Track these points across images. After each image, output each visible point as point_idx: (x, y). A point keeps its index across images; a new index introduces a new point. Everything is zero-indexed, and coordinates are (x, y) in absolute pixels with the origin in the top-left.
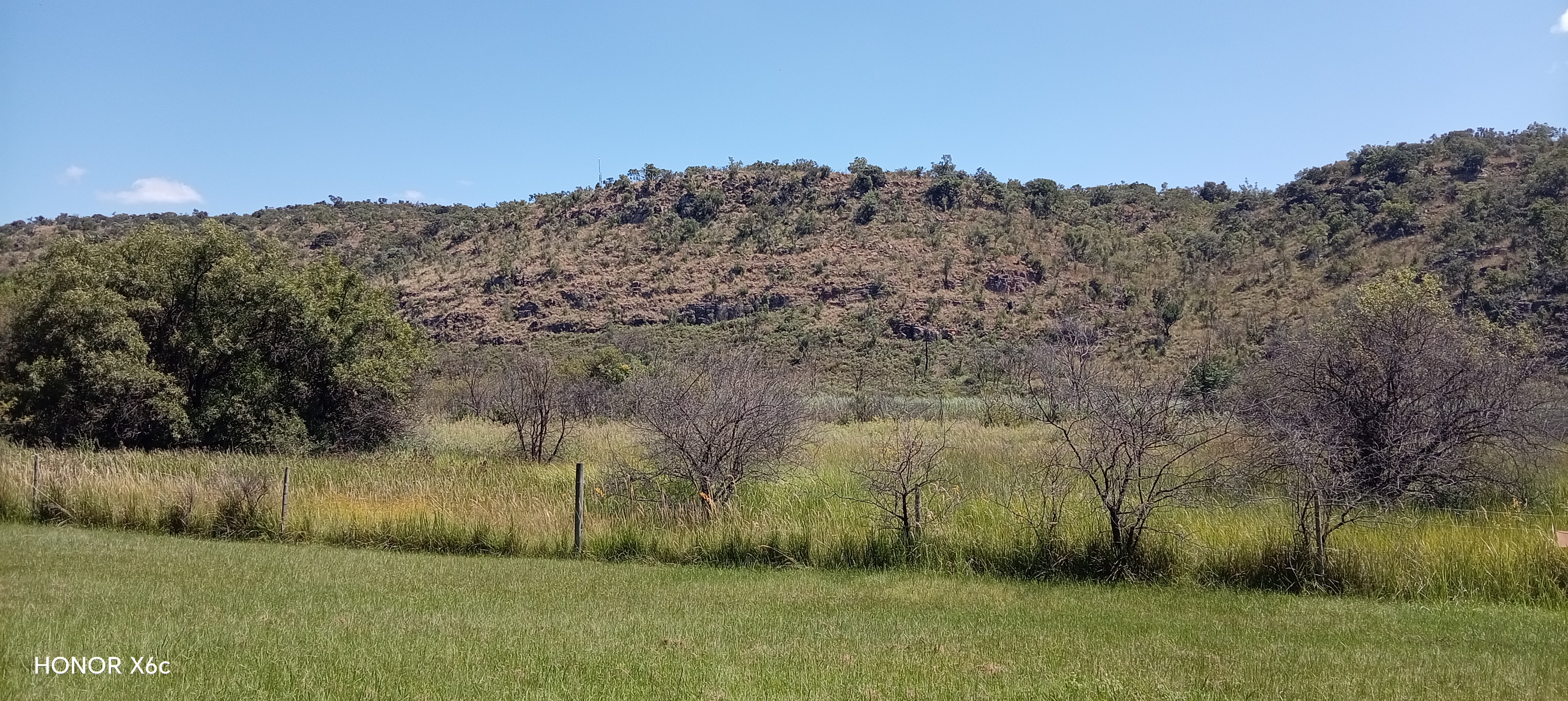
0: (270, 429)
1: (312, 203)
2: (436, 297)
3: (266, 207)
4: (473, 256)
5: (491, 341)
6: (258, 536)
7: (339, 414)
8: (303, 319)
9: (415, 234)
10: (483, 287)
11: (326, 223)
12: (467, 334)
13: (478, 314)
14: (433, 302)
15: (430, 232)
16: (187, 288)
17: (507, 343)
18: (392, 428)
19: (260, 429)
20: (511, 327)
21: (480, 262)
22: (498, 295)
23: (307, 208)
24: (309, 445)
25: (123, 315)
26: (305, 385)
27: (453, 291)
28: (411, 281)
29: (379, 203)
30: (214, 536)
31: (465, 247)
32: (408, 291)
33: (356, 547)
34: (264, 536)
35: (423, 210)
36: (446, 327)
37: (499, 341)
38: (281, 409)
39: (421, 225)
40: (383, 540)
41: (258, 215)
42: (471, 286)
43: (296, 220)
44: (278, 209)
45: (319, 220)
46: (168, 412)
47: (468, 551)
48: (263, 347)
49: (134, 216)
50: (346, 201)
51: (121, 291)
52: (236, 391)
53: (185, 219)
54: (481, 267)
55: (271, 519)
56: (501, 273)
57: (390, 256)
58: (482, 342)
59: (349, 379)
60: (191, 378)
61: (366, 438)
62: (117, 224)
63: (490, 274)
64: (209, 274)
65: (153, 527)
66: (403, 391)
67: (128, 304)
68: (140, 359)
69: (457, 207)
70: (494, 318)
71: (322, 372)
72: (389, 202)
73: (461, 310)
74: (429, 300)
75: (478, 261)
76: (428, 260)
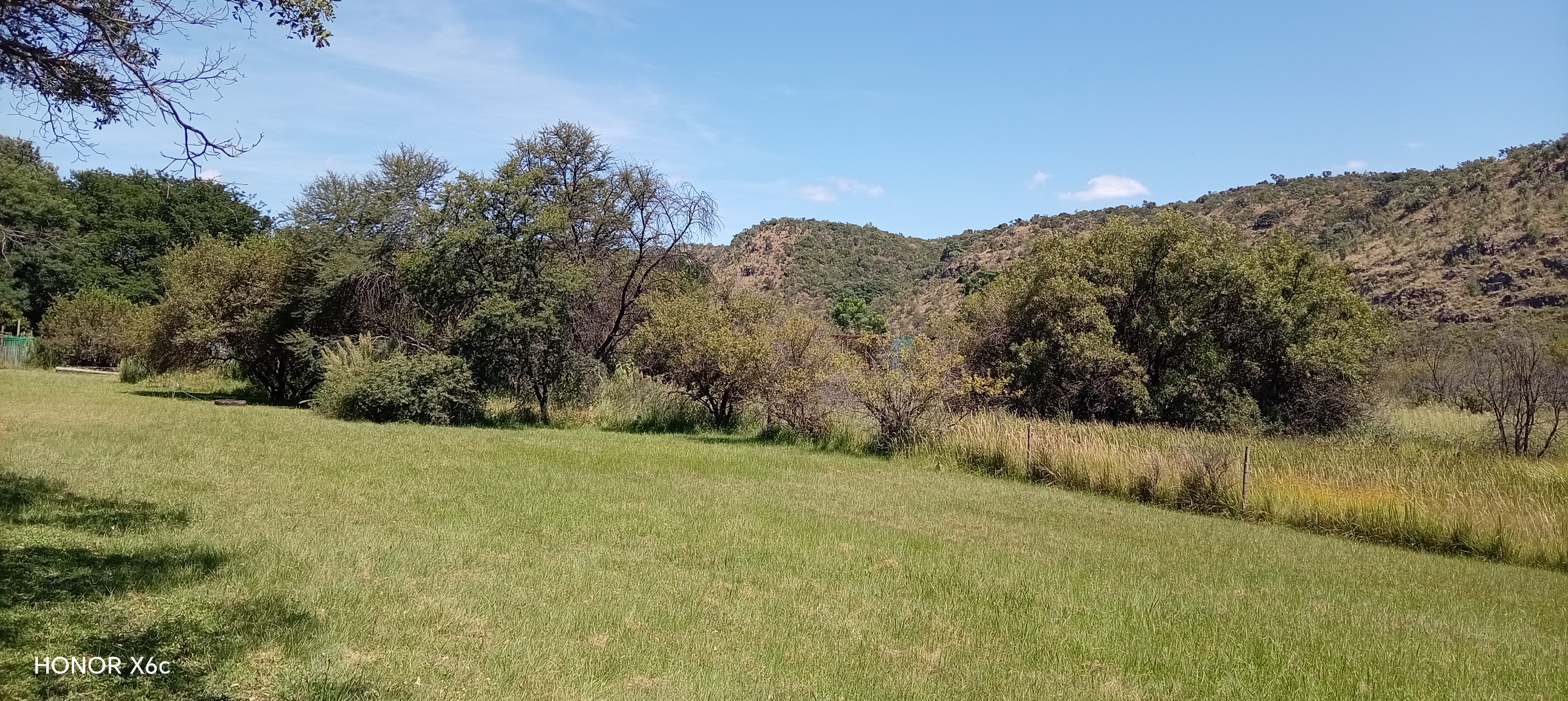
0: (1224, 408)
1: (1253, 183)
2: (1388, 272)
3: (1210, 192)
4: (1430, 225)
5: (1453, 319)
6: (1219, 512)
7: (1292, 395)
8: (1256, 299)
9: (1362, 206)
10: (1443, 258)
11: (1269, 203)
12: (1424, 311)
13: (1437, 289)
14: (1384, 278)
15: (1380, 203)
16: (1146, 274)
17: (1473, 320)
18: (1348, 412)
19: (1214, 407)
20: (1478, 302)
21: (1439, 231)
22: (1461, 266)
23: (1249, 189)
24: (1262, 426)
25: (1093, 301)
26: (1258, 365)
27: (1408, 264)
28: (1359, 256)
29: (1323, 177)
30: (1179, 508)
31: (1421, 215)
32: (1356, 267)
33: (1320, 534)
34: (1225, 512)
35: (1371, 180)
36: (1399, 304)
37: (1463, 318)
38: (1234, 389)
39: (1369, 195)
40: (1348, 529)
41: (1202, 200)
42: (1429, 258)
43: (1238, 203)
44: (1221, 193)
45: (1261, 200)
46: (1131, 389)
47: (1446, 551)
48: (1214, 328)
49: (1092, 212)
50: (1288, 178)
51: (1090, 279)
52: (1192, 371)
53: (1136, 210)
54: (1440, 236)
55: (1232, 496)
56: (1465, 241)
57: (1336, 231)
58: (1442, 320)
59: (1303, 360)
60: (1150, 358)
61: (1321, 420)
62: (1079, 220)
63: (1452, 244)
64: (1166, 260)
65: (1125, 494)
66: (1360, 373)
67: (1096, 290)
68: (1108, 340)
69: (1410, 173)
70: (1456, 293)
71: (1274, 352)
72: (1334, 175)
73: (1417, 285)
74: (1380, 275)
75: (1437, 230)
76: (1378, 233)
